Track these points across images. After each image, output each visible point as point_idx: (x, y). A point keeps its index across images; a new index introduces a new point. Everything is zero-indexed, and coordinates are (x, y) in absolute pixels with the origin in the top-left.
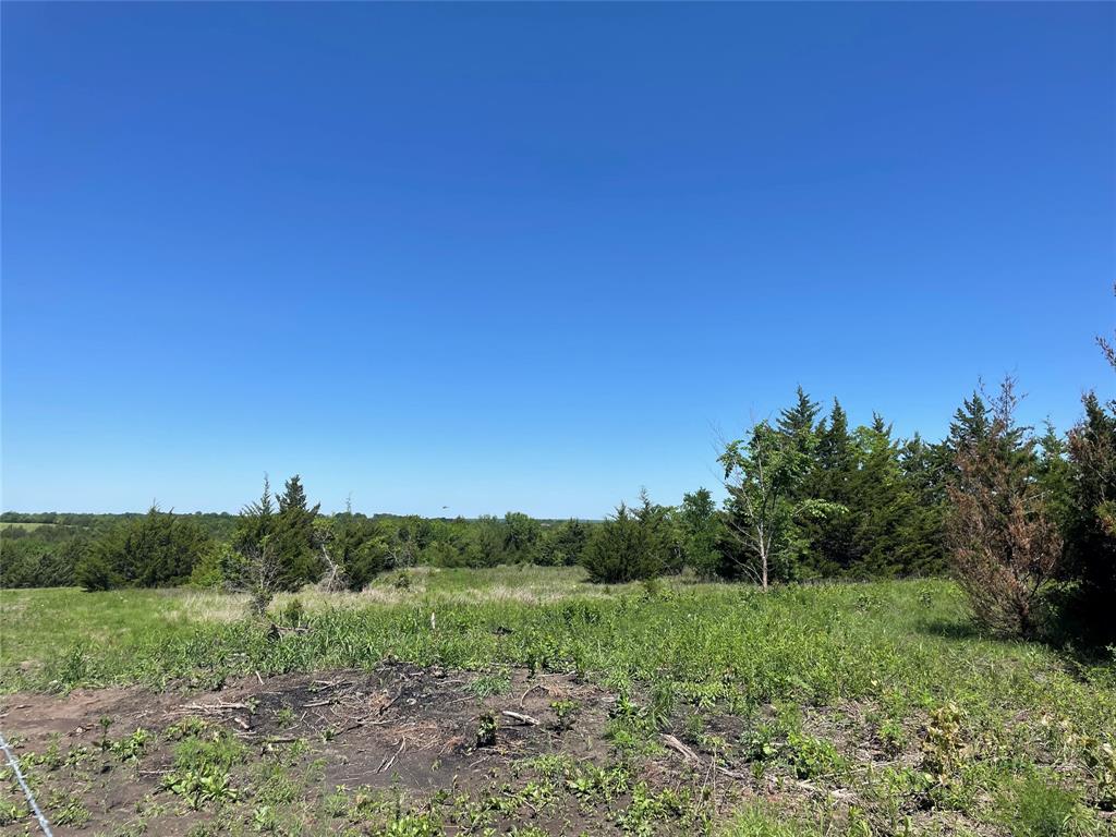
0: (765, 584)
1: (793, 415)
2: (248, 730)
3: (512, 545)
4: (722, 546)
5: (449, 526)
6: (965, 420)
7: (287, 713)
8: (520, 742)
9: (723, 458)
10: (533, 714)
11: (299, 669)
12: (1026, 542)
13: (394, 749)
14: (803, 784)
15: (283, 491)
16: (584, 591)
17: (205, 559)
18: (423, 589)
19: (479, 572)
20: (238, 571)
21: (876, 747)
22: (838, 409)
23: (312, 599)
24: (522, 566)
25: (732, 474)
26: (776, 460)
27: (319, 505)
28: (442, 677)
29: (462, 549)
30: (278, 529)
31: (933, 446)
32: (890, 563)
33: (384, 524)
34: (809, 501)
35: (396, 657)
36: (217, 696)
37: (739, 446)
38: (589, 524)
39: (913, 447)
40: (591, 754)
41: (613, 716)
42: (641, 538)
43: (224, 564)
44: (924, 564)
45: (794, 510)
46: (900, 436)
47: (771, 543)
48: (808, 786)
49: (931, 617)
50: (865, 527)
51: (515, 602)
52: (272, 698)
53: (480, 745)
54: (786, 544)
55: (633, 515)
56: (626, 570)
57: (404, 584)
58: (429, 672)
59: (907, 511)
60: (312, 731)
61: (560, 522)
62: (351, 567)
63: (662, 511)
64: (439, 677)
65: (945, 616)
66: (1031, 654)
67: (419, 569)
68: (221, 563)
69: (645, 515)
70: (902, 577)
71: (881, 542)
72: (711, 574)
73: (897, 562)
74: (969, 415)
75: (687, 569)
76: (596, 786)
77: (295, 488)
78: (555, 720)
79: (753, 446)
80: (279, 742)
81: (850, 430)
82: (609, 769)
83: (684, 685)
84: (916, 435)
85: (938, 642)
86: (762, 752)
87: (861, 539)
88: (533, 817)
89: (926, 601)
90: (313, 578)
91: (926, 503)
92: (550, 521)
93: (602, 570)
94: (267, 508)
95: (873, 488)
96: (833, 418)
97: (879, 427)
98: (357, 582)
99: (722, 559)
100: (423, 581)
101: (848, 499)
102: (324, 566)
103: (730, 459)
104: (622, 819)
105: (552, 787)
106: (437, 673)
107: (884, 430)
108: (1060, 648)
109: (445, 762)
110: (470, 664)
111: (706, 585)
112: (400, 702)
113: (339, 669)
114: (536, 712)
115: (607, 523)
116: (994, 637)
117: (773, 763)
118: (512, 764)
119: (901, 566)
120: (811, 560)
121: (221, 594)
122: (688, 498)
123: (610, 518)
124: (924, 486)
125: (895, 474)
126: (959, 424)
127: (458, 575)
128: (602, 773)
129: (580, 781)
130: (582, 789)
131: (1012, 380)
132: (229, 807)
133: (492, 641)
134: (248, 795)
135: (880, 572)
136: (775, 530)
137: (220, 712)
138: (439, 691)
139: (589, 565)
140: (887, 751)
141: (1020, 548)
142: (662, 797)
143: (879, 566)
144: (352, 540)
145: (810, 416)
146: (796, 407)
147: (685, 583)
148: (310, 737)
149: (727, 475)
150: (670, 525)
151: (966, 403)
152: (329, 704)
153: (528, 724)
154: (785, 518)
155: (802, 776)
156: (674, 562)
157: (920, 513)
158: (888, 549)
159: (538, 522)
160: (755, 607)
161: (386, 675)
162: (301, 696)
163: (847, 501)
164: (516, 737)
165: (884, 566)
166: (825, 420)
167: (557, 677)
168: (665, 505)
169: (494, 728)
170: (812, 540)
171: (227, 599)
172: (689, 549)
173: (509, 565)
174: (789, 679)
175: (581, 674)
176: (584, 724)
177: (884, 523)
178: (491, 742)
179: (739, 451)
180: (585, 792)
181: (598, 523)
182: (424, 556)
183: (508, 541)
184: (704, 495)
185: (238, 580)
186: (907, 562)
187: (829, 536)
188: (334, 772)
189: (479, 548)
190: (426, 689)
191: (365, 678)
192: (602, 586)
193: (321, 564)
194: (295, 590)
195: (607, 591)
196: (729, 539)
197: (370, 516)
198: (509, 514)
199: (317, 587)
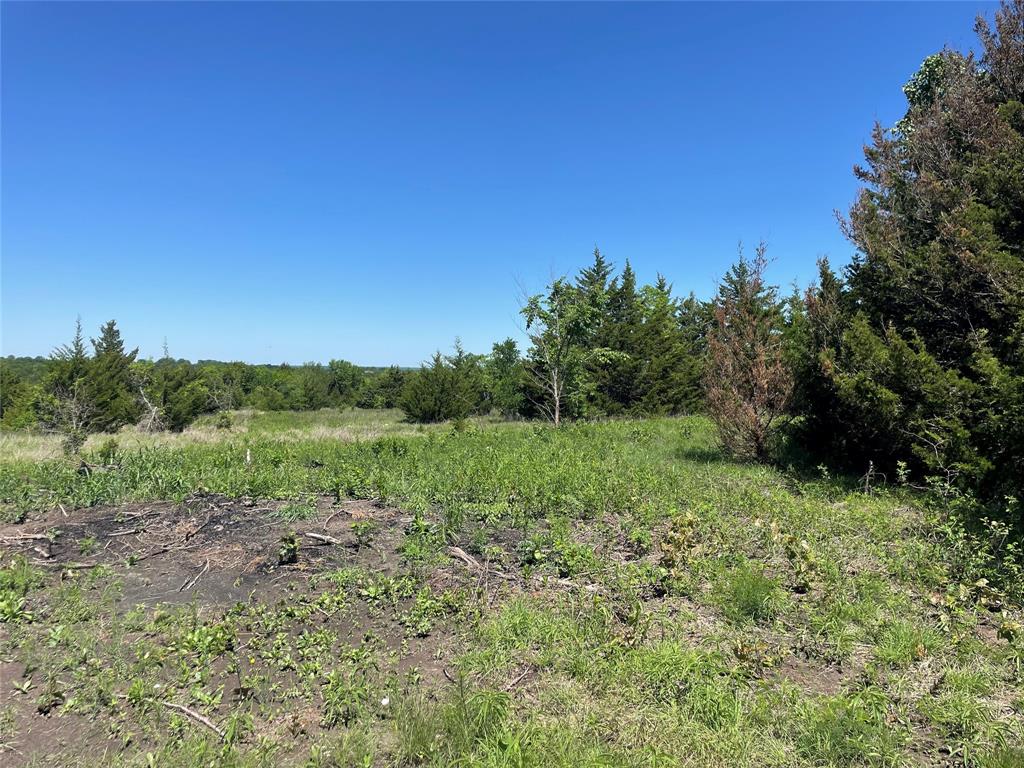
0: (557, 421)
1: (591, 274)
2: (48, 558)
3: (336, 390)
4: (524, 390)
5: (274, 372)
6: (732, 282)
7: (90, 541)
8: (321, 559)
9: (525, 311)
10: (336, 535)
11: (107, 503)
12: (764, 383)
13: (197, 570)
14: (564, 581)
15: (99, 336)
16: (399, 430)
17: (18, 401)
18: (245, 430)
19: (301, 414)
20: (51, 413)
21: (628, 549)
22: (628, 269)
23: (129, 439)
24: (343, 408)
25: (533, 325)
26: (571, 312)
27: (137, 350)
28: (252, 506)
29: (287, 394)
30: (92, 372)
31: (705, 304)
32: (663, 403)
33: (207, 369)
34: (596, 350)
35: (207, 489)
36: (19, 529)
37: (540, 300)
38: (409, 371)
39: (688, 305)
40: (385, 566)
41: (407, 533)
42: (454, 382)
43: (36, 406)
44: (690, 404)
45: (583, 357)
46: (678, 295)
47: (564, 385)
48: (568, 583)
49: (688, 446)
50: (644, 372)
51: (334, 440)
52: (75, 529)
53: (282, 563)
54: (576, 387)
55: (448, 363)
56: (439, 411)
57: (226, 425)
58: (240, 502)
59: (680, 360)
60: (117, 558)
61: (383, 369)
62: (170, 409)
63: (472, 360)
64: (249, 506)
65: (700, 444)
66: (762, 473)
67: (244, 412)
68: (32, 405)
69: (457, 362)
70: (671, 415)
71: (657, 386)
72: (514, 414)
73: (669, 402)
74: (735, 278)
75: (494, 410)
76: (385, 592)
77: (111, 333)
78: (354, 539)
79: (552, 300)
80: (79, 568)
81: (637, 289)
82: (398, 578)
83: (474, 505)
84: (691, 294)
85: (691, 465)
86: (534, 558)
87: (641, 382)
88: (325, 621)
89: (687, 434)
90: (132, 421)
91: (696, 352)
92: (373, 368)
93: (418, 412)
94: (79, 352)
95: (653, 339)
96: (624, 277)
97: (661, 287)
98: (177, 423)
99: (524, 401)
100: (245, 422)
101: (633, 349)
102: (143, 408)
103: (532, 311)
104: (404, 618)
105: (345, 595)
106: (247, 503)
107: (666, 289)
108: (784, 469)
109: (248, 580)
110: (280, 493)
111: (509, 424)
112: (207, 531)
113: (149, 501)
114: (337, 532)
115: (424, 369)
116: (735, 461)
117: (542, 565)
118: (310, 578)
119: (672, 406)
120: (599, 401)
121: (34, 435)
122: (497, 347)
123: (425, 364)
124: (695, 338)
125: (672, 327)
126: (726, 285)
127: (281, 417)
128: (392, 582)
129: (371, 589)
130: (372, 595)
131: (764, 246)
132: (24, 628)
133: (304, 474)
134: (45, 617)
135: (654, 410)
136: (567, 376)
137: (20, 543)
138: (248, 518)
139: (406, 407)
140: (636, 553)
141: (760, 388)
142: (442, 597)
143: (654, 406)
144: (172, 383)
145: (604, 275)
146: (593, 267)
147: (491, 422)
148: (113, 563)
149: (528, 326)
150: (481, 371)
151: (733, 267)
152: (135, 533)
153: (329, 544)
154: (576, 364)
155: (563, 575)
156: (483, 404)
157: (690, 360)
158: (663, 391)
159: (362, 369)
160: (546, 440)
161: (194, 506)
162: (104, 527)
163: (631, 350)
164: (316, 554)
165: (659, 406)
166: (616, 279)
167: (361, 503)
168: (477, 353)
169: (295, 548)
170: (599, 383)
171: (39, 439)
172: (496, 391)
173: (333, 407)
174: (563, 497)
175: (383, 499)
176: (383, 541)
177: (660, 369)
178: (293, 560)
179: (539, 304)
180: (375, 598)
181: (417, 370)
182: (249, 399)
183: (332, 386)
184: (510, 345)
185: (51, 422)
186: (677, 402)
187: (615, 380)
188: (135, 592)
189: (303, 392)
190: (234, 517)
191: (174, 509)
192: (417, 426)
193: (139, 407)
194: (113, 431)
195: (421, 430)
196: (531, 384)
197: (194, 362)
198: (333, 361)
199: (136, 428)
